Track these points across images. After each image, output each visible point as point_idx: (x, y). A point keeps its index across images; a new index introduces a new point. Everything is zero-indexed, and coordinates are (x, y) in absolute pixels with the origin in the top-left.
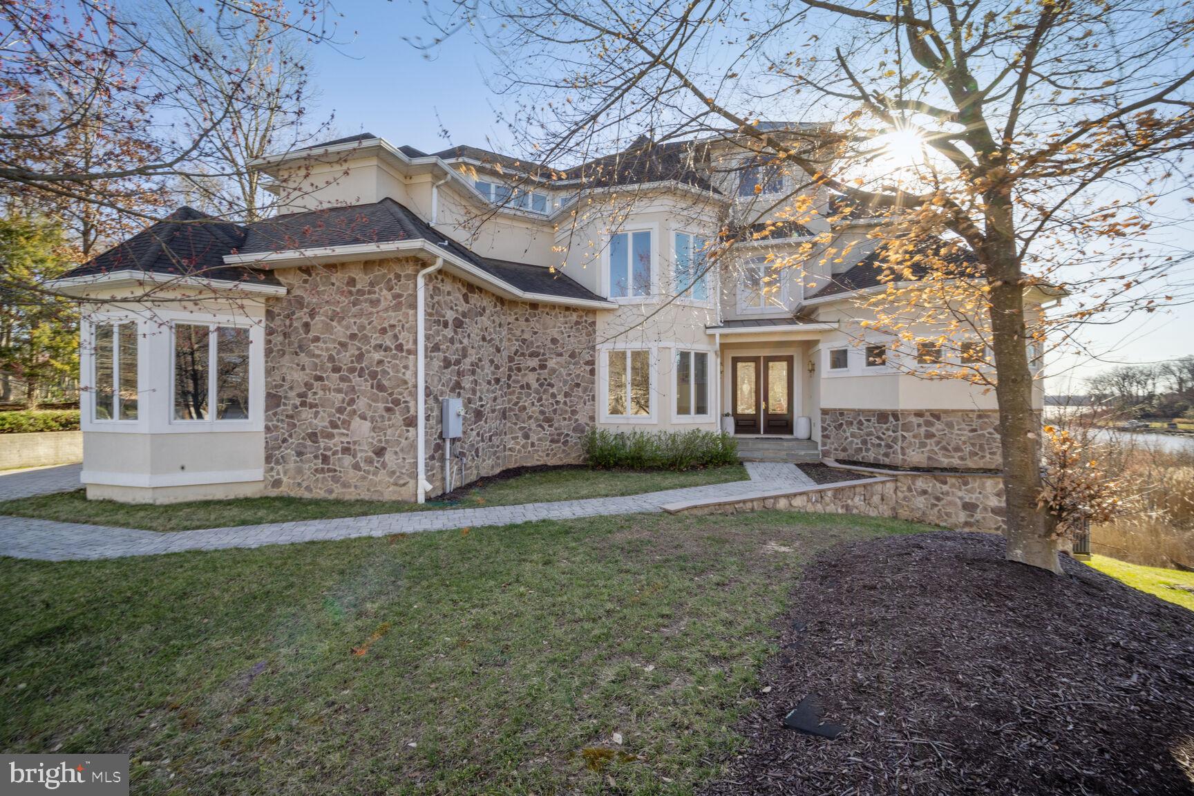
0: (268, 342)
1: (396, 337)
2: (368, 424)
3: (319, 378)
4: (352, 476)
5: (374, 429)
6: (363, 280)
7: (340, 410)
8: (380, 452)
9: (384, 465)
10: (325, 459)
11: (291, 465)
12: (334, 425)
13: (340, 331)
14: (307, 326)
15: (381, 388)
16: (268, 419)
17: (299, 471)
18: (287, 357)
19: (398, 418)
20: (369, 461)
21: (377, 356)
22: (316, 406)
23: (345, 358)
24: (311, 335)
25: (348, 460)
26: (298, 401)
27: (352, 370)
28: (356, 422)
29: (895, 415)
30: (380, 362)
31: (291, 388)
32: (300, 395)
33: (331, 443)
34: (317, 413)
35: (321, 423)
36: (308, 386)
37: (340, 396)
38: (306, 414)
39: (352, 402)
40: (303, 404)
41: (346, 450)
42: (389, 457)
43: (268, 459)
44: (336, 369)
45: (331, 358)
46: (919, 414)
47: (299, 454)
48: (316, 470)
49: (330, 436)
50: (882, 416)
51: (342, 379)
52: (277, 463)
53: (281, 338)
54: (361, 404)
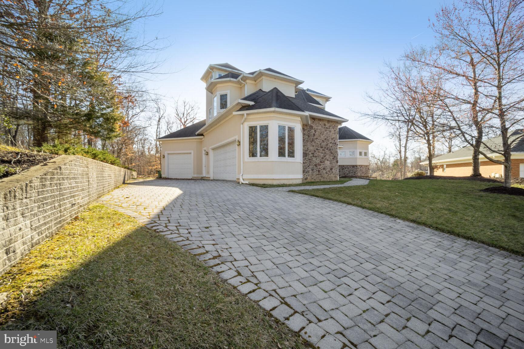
0: (303, 137)
1: (335, 141)
2: (329, 162)
3: (317, 149)
4: (326, 175)
5: (330, 163)
6: (328, 125)
7: (323, 158)
8: (331, 169)
9: (333, 172)
10: (319, 171)
11: (310, 173)
12: (321, 162)
13: (322, 137)
14: (314, 135)
15: (332, 153)
16: (303, 160)
17: (313, 175)
18: (309, 143)
19: (335, 161)
20: (329, 171)
21: (331, 145)
22: (316, 157)
23: (324, 144)
24: (315, 137)
25: (324, 171)
26: (312, 155)
27: (325, 148)
28: (326, 162)
29: (356, 166)
30: (331, 147)
31: (310, 151)
32: (312, 154)
33: (320, 167)
34: (317, 159)
35: (318, 161)
36: (315, 151)
37: (323, 154)
38: (314, 159)
39: (325, 156)
40: (313, 156)
41: (324, 169)
42: (333, 170)
43: (304, 172)
44: (322, 147)
45: (320, 144)
46: (359, 166)
47: (312, 170)
48: (317, 175)
49: (320, 165)
50: (353, 166)
51: (323, 150)
52: (306, 173)
53: (307, 137)
54: (327, 157)
